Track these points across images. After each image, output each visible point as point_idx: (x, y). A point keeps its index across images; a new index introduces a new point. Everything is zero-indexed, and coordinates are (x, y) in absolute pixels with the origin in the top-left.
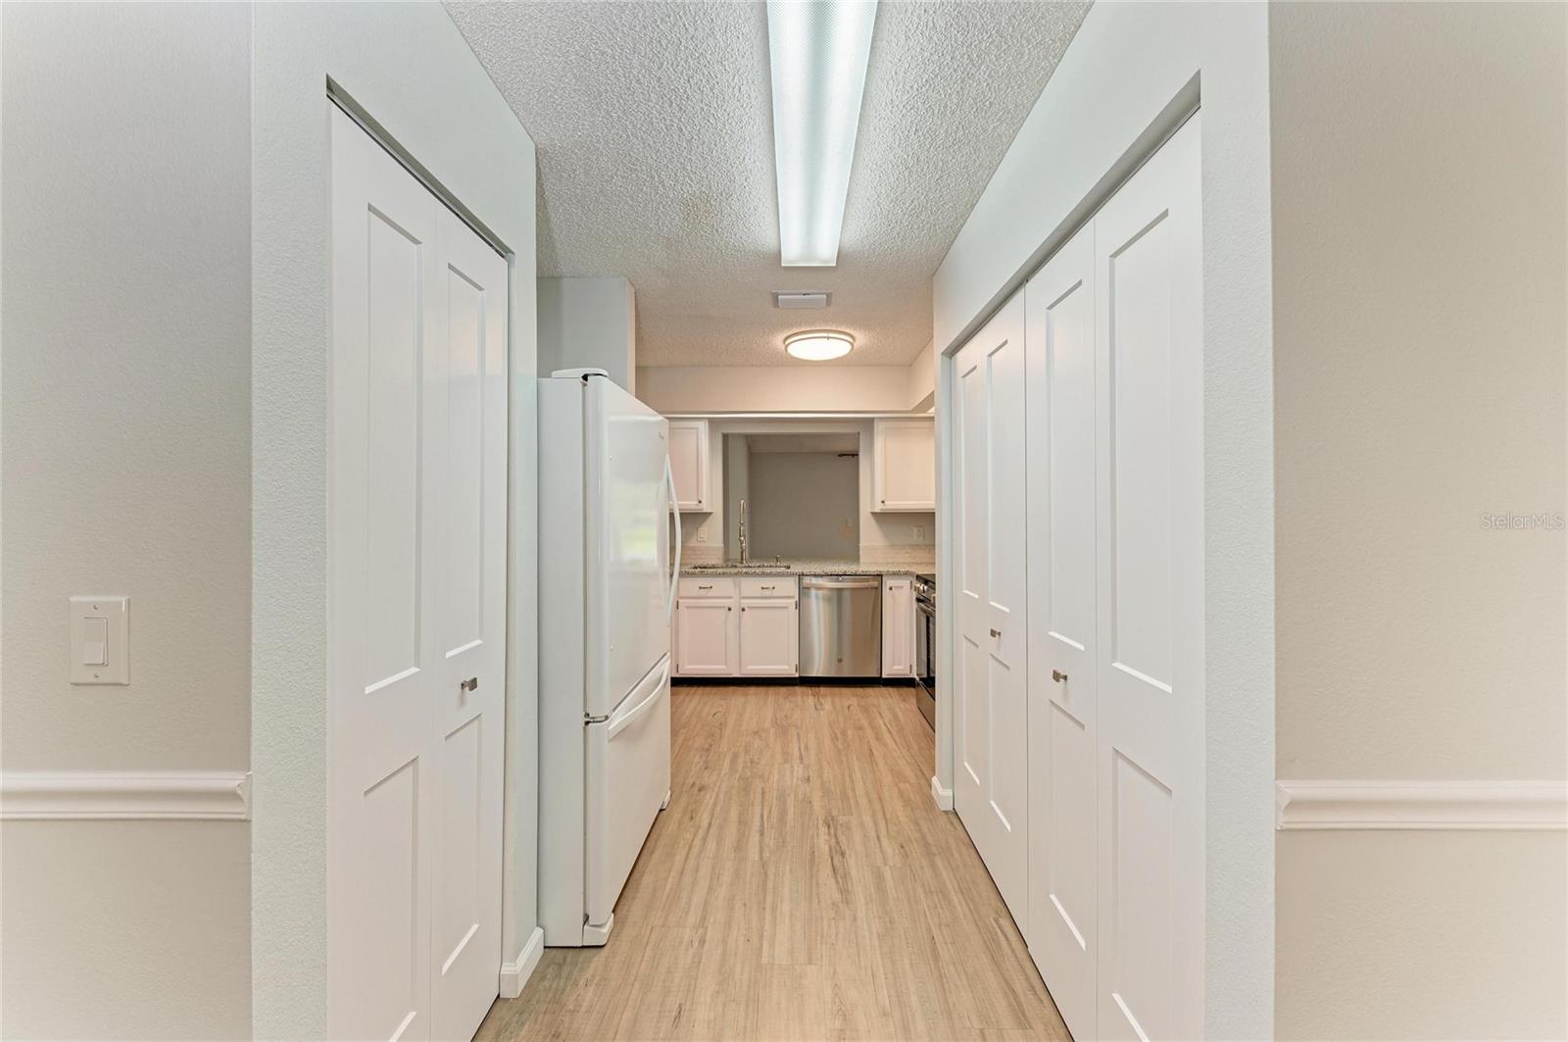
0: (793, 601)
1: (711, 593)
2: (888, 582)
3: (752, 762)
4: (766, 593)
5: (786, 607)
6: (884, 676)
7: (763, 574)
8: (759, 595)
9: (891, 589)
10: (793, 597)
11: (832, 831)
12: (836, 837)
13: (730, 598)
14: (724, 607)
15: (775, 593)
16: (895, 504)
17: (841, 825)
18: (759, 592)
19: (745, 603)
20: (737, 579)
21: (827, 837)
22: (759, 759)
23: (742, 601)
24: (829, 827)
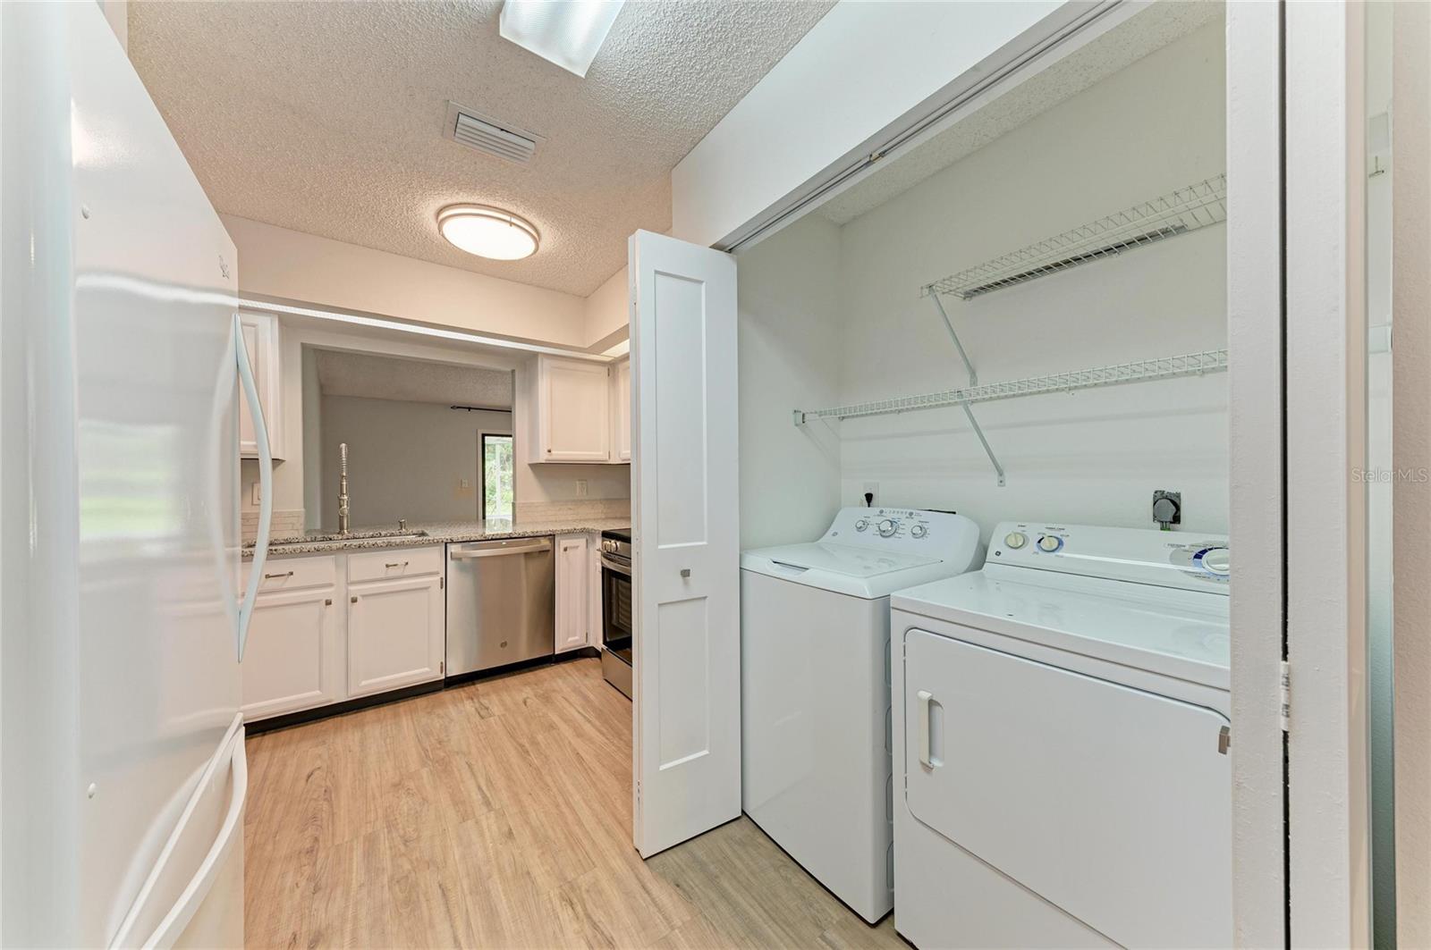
0: (437, 579)
1: (290, 582)
2: (562, 543)
3: (406, 842)
4: (392, 572)
5: (426, 588)
6: (556, 653)
7: (389, 546)
8: (383, 576)
9: (565, 550)
10: (437, 573)
11: (579, 908)
12: (589, 917)
13: (331, 585)
14: (317, 601)
15: (408, 571)
16: (561, 454)
17: (588, 891)
18: (382, 573)
19: (355, 590)
20: (342, 557)
21: (576, 926)
22: (416, 830)
23: (352, 588)
24: (572, 904)
